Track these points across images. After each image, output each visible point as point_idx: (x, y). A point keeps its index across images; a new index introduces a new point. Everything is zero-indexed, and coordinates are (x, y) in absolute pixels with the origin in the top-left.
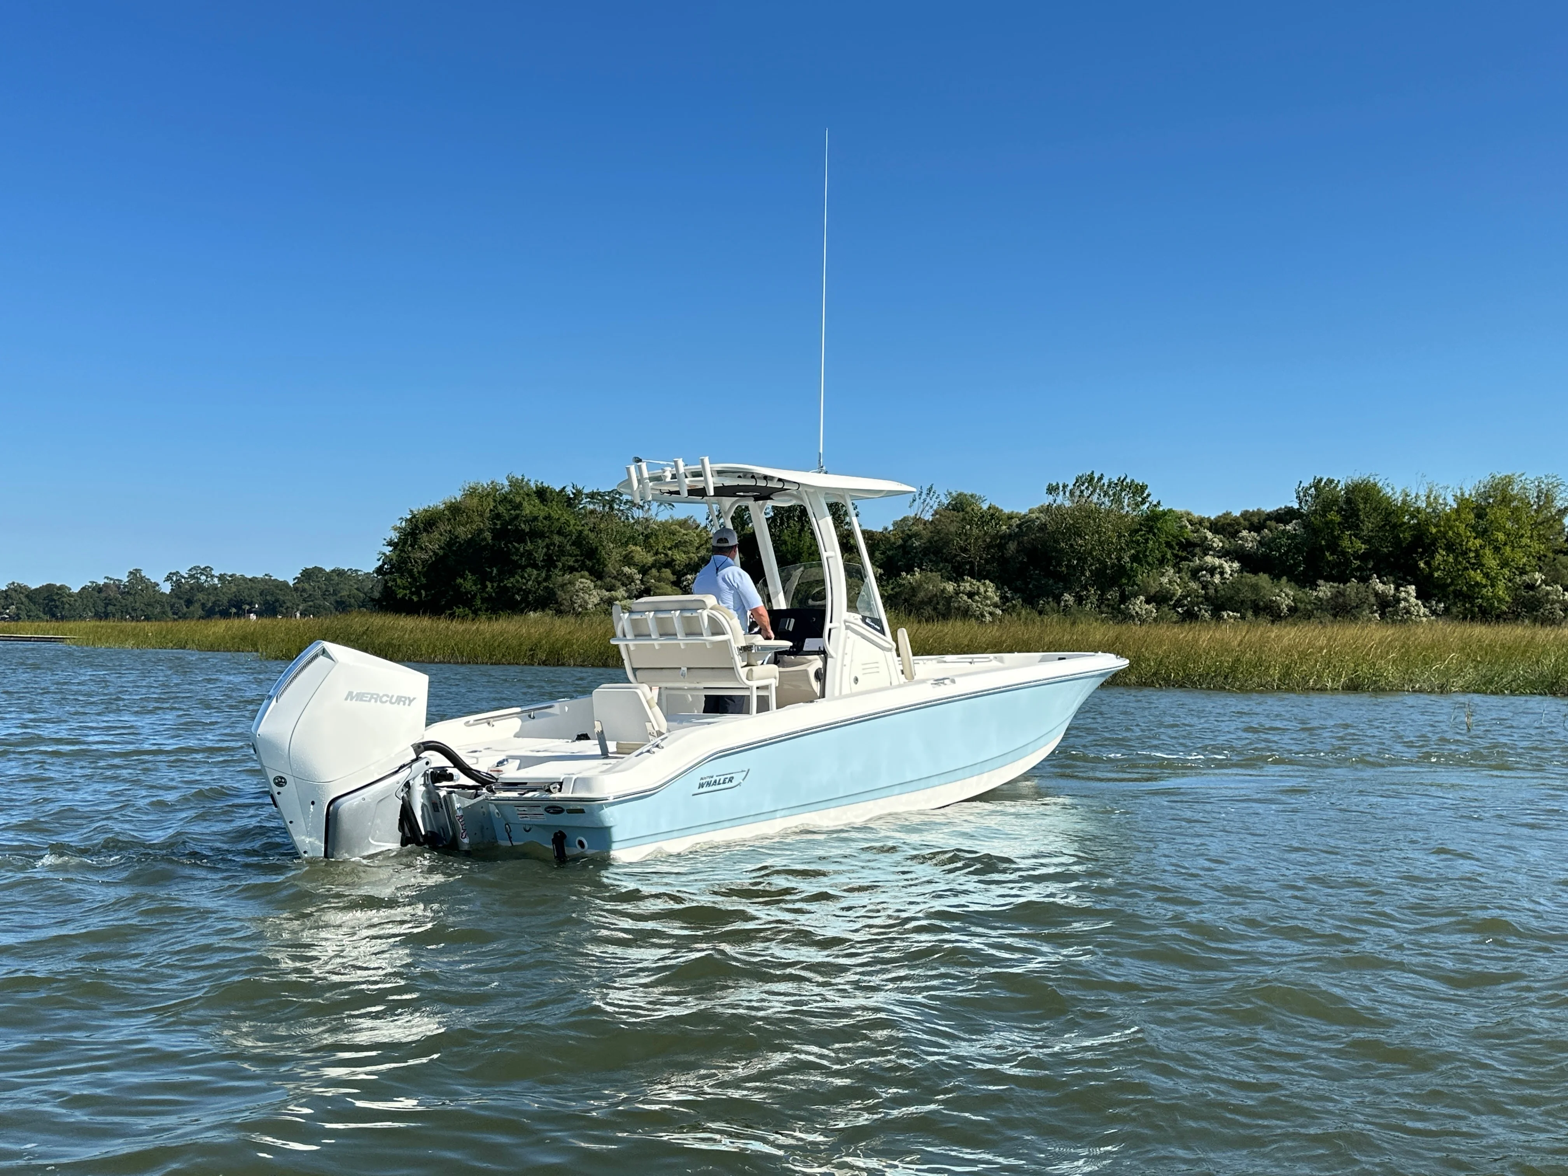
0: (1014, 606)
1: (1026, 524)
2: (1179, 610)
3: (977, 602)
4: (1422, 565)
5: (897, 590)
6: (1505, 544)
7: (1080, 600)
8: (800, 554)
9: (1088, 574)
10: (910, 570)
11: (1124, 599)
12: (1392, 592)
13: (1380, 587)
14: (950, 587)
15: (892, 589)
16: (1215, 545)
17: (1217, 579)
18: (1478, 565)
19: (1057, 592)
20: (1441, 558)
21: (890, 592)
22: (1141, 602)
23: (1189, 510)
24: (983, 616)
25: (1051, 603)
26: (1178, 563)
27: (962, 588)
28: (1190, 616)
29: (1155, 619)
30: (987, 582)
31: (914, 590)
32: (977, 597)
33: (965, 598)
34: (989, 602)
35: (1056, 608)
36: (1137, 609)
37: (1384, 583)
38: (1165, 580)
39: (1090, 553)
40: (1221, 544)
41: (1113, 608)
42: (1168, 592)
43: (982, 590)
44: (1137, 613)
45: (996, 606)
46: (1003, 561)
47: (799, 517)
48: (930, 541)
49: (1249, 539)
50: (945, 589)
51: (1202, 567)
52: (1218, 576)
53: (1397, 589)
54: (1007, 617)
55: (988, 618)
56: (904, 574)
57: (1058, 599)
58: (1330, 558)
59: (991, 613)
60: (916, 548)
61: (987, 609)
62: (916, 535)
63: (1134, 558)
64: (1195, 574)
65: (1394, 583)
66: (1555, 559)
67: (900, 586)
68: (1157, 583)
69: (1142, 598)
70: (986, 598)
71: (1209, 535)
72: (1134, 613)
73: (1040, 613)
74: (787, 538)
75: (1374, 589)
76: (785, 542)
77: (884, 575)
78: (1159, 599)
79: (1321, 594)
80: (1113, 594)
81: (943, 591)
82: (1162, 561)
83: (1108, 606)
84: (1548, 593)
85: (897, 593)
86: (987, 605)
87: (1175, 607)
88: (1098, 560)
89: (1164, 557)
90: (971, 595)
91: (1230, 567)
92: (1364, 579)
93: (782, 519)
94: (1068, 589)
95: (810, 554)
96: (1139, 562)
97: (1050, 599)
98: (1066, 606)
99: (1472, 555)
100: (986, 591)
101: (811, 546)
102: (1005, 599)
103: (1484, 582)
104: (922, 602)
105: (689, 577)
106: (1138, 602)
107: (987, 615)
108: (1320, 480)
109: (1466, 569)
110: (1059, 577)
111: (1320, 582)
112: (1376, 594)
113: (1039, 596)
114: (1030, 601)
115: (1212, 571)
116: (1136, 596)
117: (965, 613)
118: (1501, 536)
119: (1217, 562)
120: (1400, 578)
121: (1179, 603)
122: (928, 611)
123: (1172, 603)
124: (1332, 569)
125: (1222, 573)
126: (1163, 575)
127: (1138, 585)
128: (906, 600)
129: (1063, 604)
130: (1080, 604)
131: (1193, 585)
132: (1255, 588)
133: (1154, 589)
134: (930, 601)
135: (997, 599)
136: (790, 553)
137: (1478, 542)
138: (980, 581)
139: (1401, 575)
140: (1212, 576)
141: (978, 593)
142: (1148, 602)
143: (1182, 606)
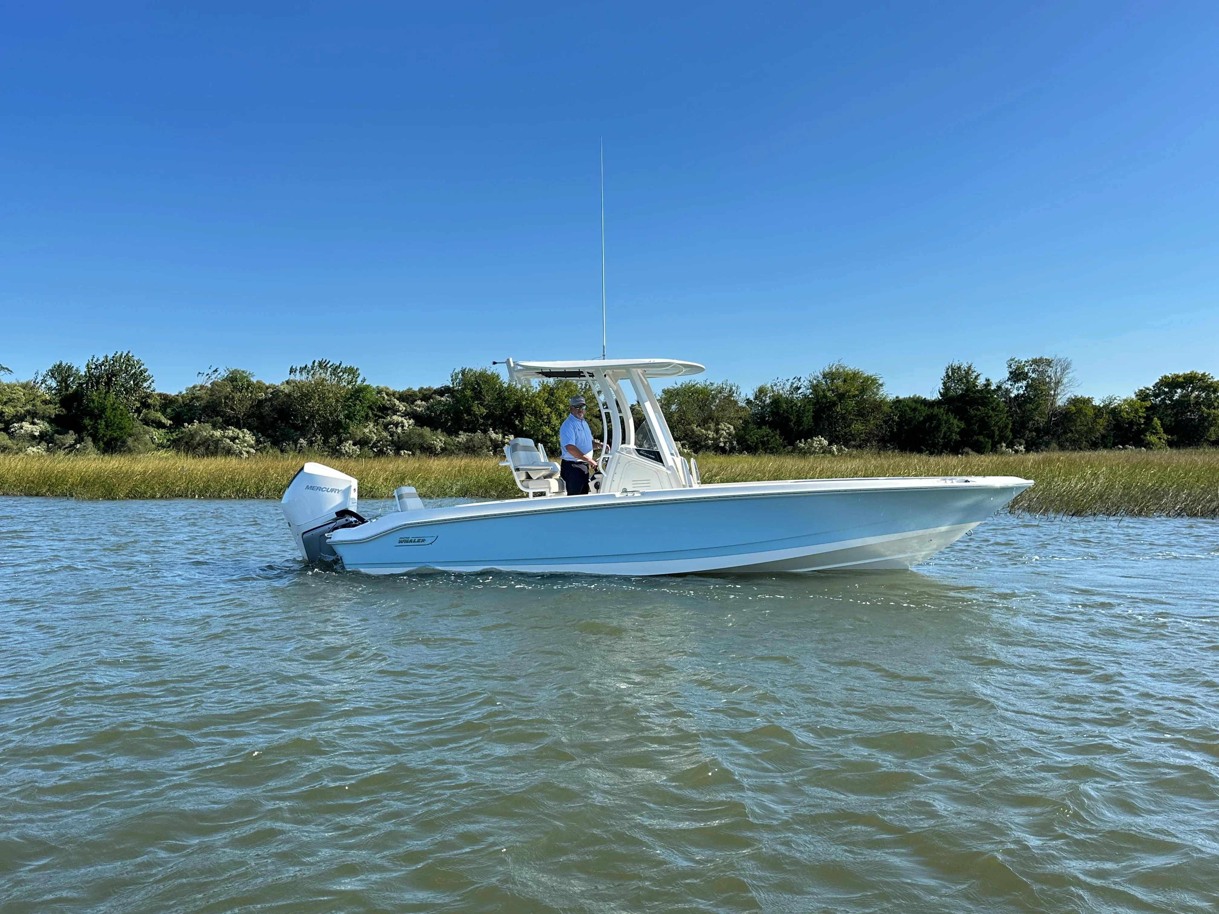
0: (265, 447)
1: (276, 393)
2: (375, 450)
3: (238, 444)
4: (517, 422)
5: (180, 435)
6: (564, 412)
7: (311, 443)
8: (105, 409)
9: (316, 425)
10: (191, 422)
11: (340, 442)
12: (500, 439)
13: (494, 436)
14: (218, 433)
15: (177, 435)
16: (400, 409)
17: (399, 430)
18: (549, 423)
19: (295, 438)
20: (528, 419)
21: (175, 437)
22: (350, 445)
23: (388, 387)
24: (242, 454)
25: (291, 445)
26: (377, 420)
27: (226, 434)
28: (381, 453)
29: (358, 456)
30: (245, 430)
31: (192, 436)
32: (237, 441)
33: (228, 441)
34: (246, 445)
35: (294, 448)
36: (347, 449)
37: (496, 433)
38: (367, 430)
39: (317, 413)
40: (404, 408)
41: (333, 449)
42: (368, 438)
43: (241, 435)
44: (347, 451)
45: (252, 447)
46: (261, 417)
47: (105, 383)
48: (208, 402)
49: (420, 406)
50: (213, 434)
51: (391, 422)
52: (400, 428)
53: (504, 437)
54: (259, 454)
55: (245, 455)
56: (186, 424)
57: (296, 442)
58: (466, 418)
59: (248, 452)
60: (196, 406)
61: (244, 449)
62: (198, 398)
63: (347, 417)
64: (386, 427)
65: (502, 433)
66: (591, 420)
67: (182, 433)
68: (362, 433)
69: (351, 442)
70: (245, 441)
71: (397, 402)
72: (344, 451)
73: (282, 451)
74: (94, 398)
75: (490, 437)
76: (93, 401)
77: (173, 425)
78: (362, 443)
79: (460, 440)
80: (333, 439)
81: (212, 436)
82: (367, 418)
83: (329, 447)
85: (180, 438)
86: (244, 446)
87: (372, 447)
88: (323, 417)
89: (367, 415)
90: (233, 439)
91: (408, 422)
92: (485, 432)
93: (92, 384)
94: (304, 436)
95: (113, 409)
96: (351, 419)
97: (290, 443)
98: (301, 447)
99: (545, 417)
100: (243, 437)
101: (114, 403)
102: (258, 441)
103: (551, 433)
104: (199, 444)
105: (15, 425)
106: (347, 445)
107: (245, 453)
108: (465, 370)
109: (541, 425)
110: (296, 428)
111: (461, 432)
112: (491, 440)
113: (283, 441)
114: (276, 443)
115: (396, 425)
116: (346, 440)
117: (229, 452)
118: (562, 407)
119: (400, 419)
120: (506, 431)
121: (375, 445)
122: (202, 449)
123: (370, 445)
124: (468, 425)
125: (403, 427)
126: (366, 427)
127: (349, 433)
128: (187, 443)
129: (299, 445)
130: (311, 446)
131: (385, 434)
132: (421, 436)
133: (359, 436)
134: (203, 444)
135: (253, 442)
136: (97, 408)
137: (549, 410)
138: (240, 429)
139: (506, 428)
140: (397, 428)
141: (237, 438)
142: (354, 444)
143: (376, 447)
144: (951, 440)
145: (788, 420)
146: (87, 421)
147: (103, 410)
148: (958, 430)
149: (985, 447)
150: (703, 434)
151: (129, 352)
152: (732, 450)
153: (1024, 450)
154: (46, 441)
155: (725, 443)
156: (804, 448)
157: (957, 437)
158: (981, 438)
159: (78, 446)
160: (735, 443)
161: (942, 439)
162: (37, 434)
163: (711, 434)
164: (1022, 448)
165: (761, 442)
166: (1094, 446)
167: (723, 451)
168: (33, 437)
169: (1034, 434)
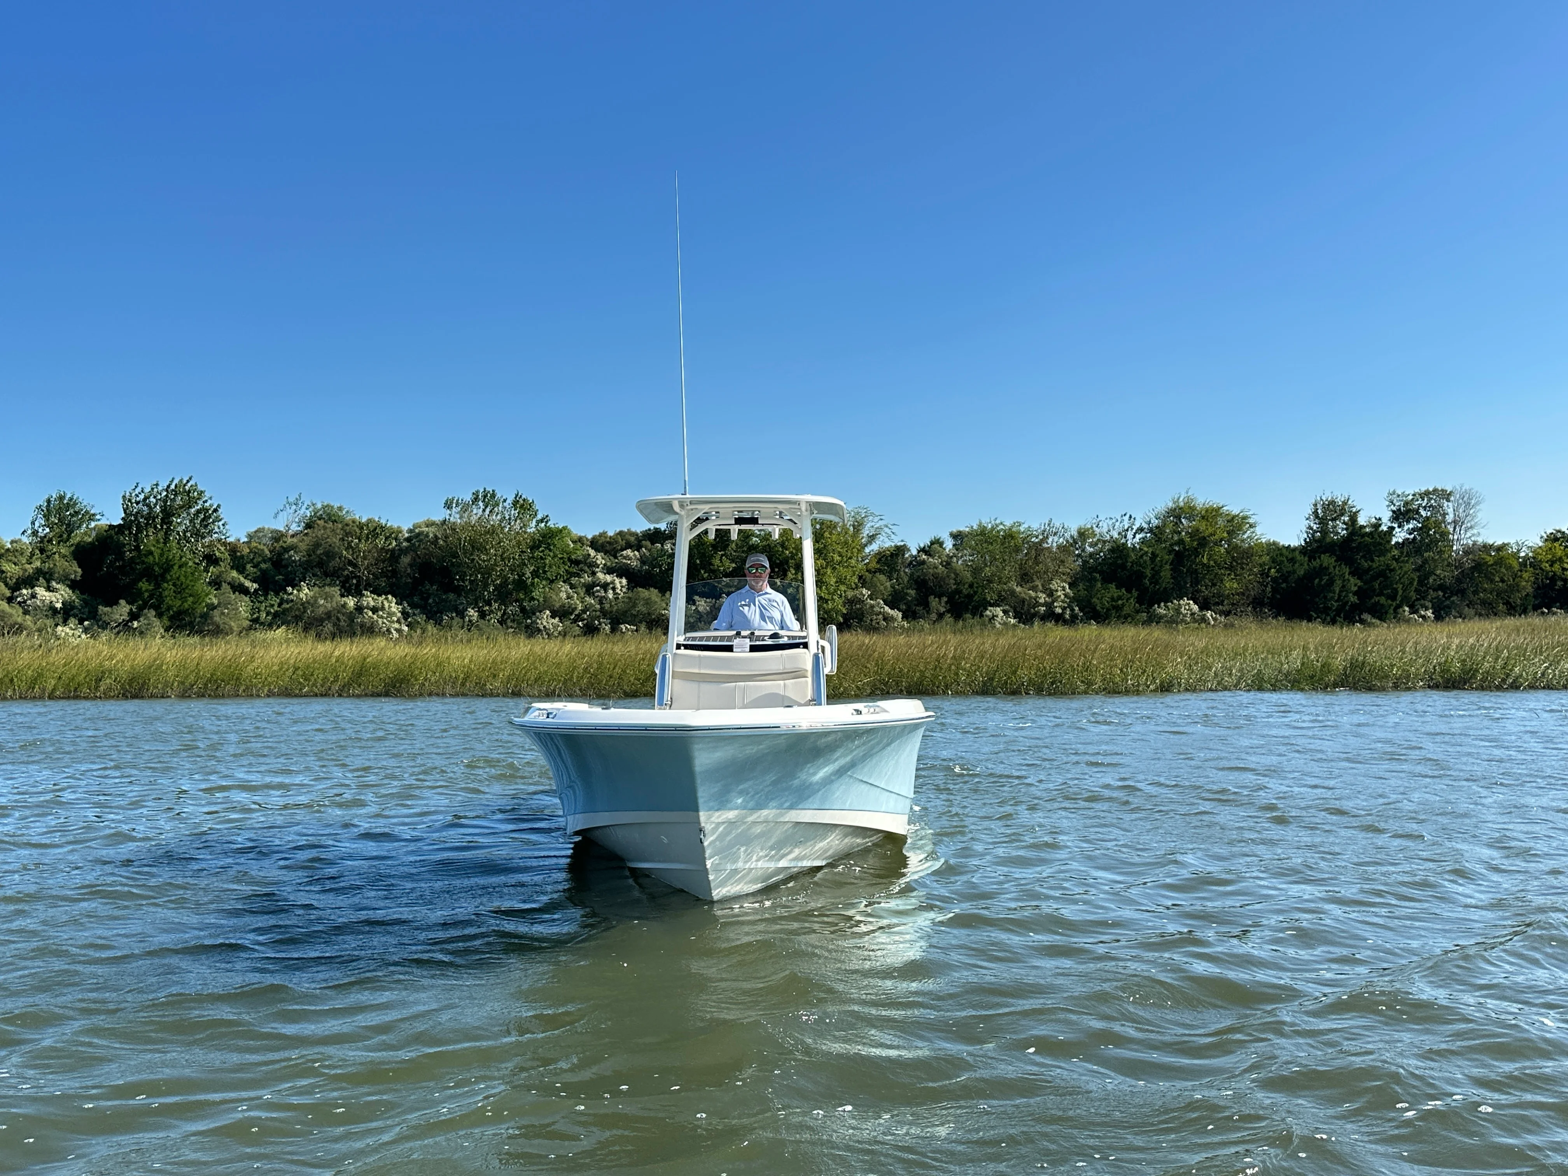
0: (418, 622)
1: (416, 538)
2: (580, 623)
3: (382, 617)
5: (287, 606)
7: (482, 615)
8: (172, 566)
9: (491, 589)
10: (297, 585)
11: (527, 614)
14: (352, 602)
15: (278, 605)
16: (598, 562)
17: (610, 594)
19: (459, 607)
21: (278, 608)
22: (547, 617)
24: (388, 630)
25: (457, 619)
26: (570, 579)
27: (363, 603)
28: (591, 629)
29: (562, 633)
30: (390, 597)
31: (305, 606)
32: (381, 613)
33: (370, 613)
34: (393, 618)
35: (462, 623)
36: (545, 624)
38: (564, 595)
39: (494, 568)
40: (605, 562)
41: (520, 624)
42: (567, 606)
43: (385, 605)
44: (544, 627)
45: (400, 622)
48: (310, 554)
49: (631, 558)
50: (345, 603)
51: (594, 583)
52: (611, 591)
54: (412, 633)
55: (395, 635)
56: (289, 589)
57: (461, 614)
59: (397, 629)
60: (294, 561)
61: (392, 625)
62: (291, 547)
63: (535, 574)
64: (589, 589)
67: (287, 601)
68: (556, 597)
69: (546, 612)
70: (390, 614)
71: (592, 552)
72: (541, 627)
73: (446, 628)
77: (259, 589)
78: (562, 613)
80: (517, 609)
81: (341, 606)
83: (513, 621)
84: (872, 607)
85: (285, 610)
86: (392, 621)
87: (577, 621)
88: (501, 575)
90: (375, 610)
91: (618, 582)
94: (472, 605)
97: (454, 615)
98: (470, 621)
100: (389, 607)
102: (407, 615)
104: (319, 619)
105: (24, 591)
106: (544, 617)
107: (394, 632)
110: (462, 592)
113: (442, 612)
114: (433, 616)
115: (604, 586)
116: (539, 611)
117: (372, 629)
119: (606, 578)
121: (579, 617)
122: (329, 627)
123: (573, 617)
125: (614, 589)
126: (560, 590)
129: (468, 619)
130: (486, 619)
131: (590, 600)
132: (647, 602)
133: (554, 604)
134: (329, 617)
135: (400, 615)
136: (158, 564)
138: (381, 596)
140: (605, 591)
141: (383, 609)
142: (553, 617)
143: (582, 620)
144: (1348, 602)
145: (1141, 576)
146: (144, 585)
147: (167, 567)
148: (1356, 589)
149: (1386, 613)
150: (1031, 597)
151: (190, 478)
152: (1074, 619)
153: (1433, 616)
154: (75, 616)
155: (1064, 609)
156: (1166, 615)
157: (1353, 599)
158: (1383, 600)
159: (135, 624)
160: (1077, 609)
161: (1336, 601)
162: (59, 605)
163: (1042, 598)
164: (1429, 613)
165: (1114, 607)
166: (1512, 610)
167: (1058, 619)
168: (54, 611)
169: (1441, 593)
